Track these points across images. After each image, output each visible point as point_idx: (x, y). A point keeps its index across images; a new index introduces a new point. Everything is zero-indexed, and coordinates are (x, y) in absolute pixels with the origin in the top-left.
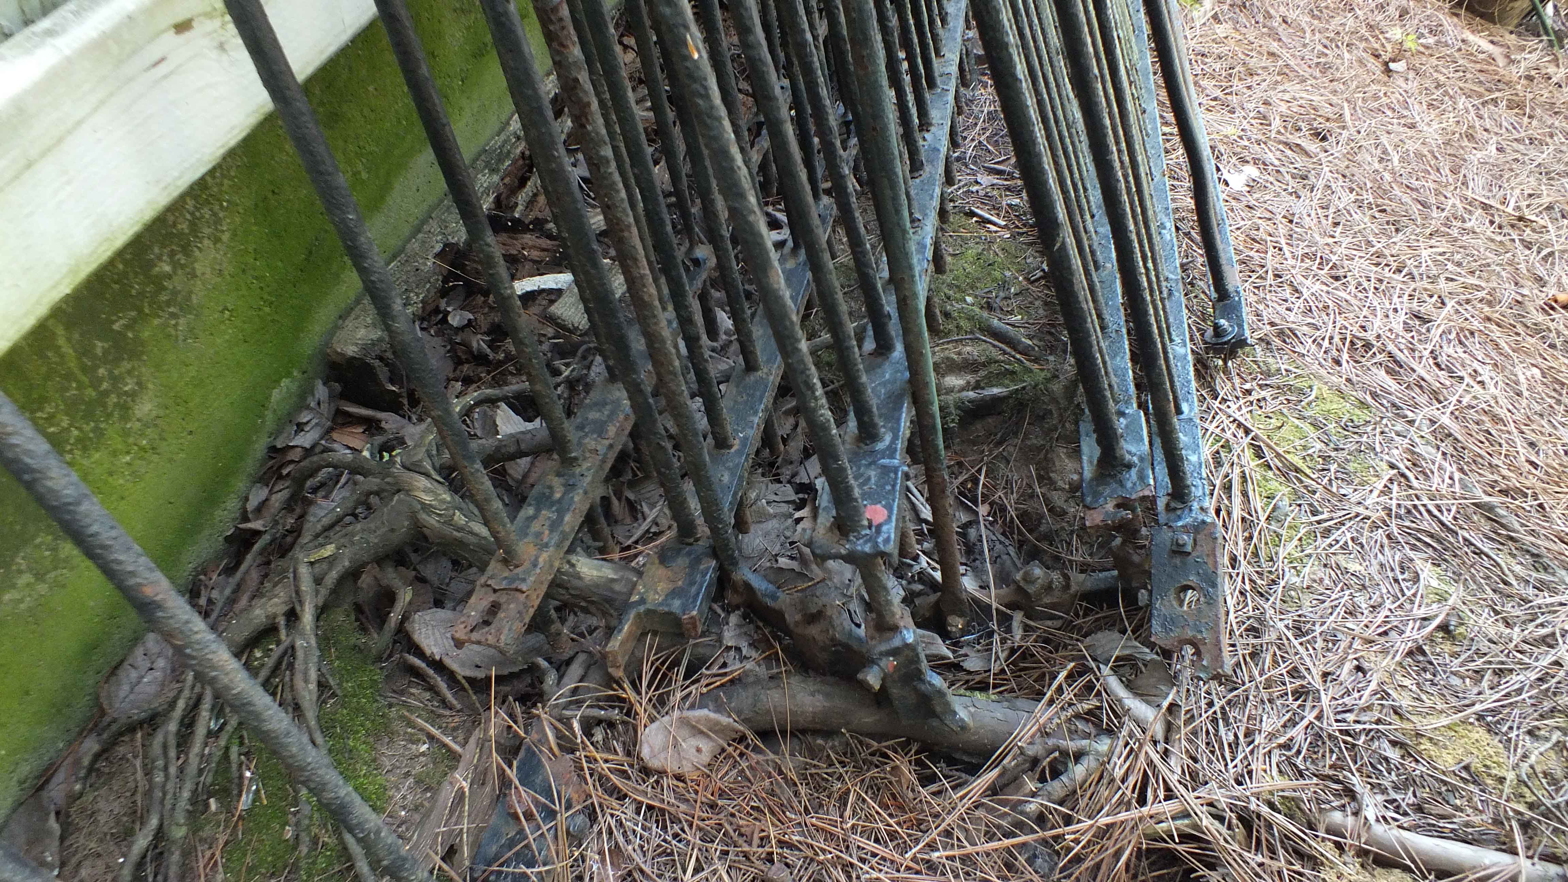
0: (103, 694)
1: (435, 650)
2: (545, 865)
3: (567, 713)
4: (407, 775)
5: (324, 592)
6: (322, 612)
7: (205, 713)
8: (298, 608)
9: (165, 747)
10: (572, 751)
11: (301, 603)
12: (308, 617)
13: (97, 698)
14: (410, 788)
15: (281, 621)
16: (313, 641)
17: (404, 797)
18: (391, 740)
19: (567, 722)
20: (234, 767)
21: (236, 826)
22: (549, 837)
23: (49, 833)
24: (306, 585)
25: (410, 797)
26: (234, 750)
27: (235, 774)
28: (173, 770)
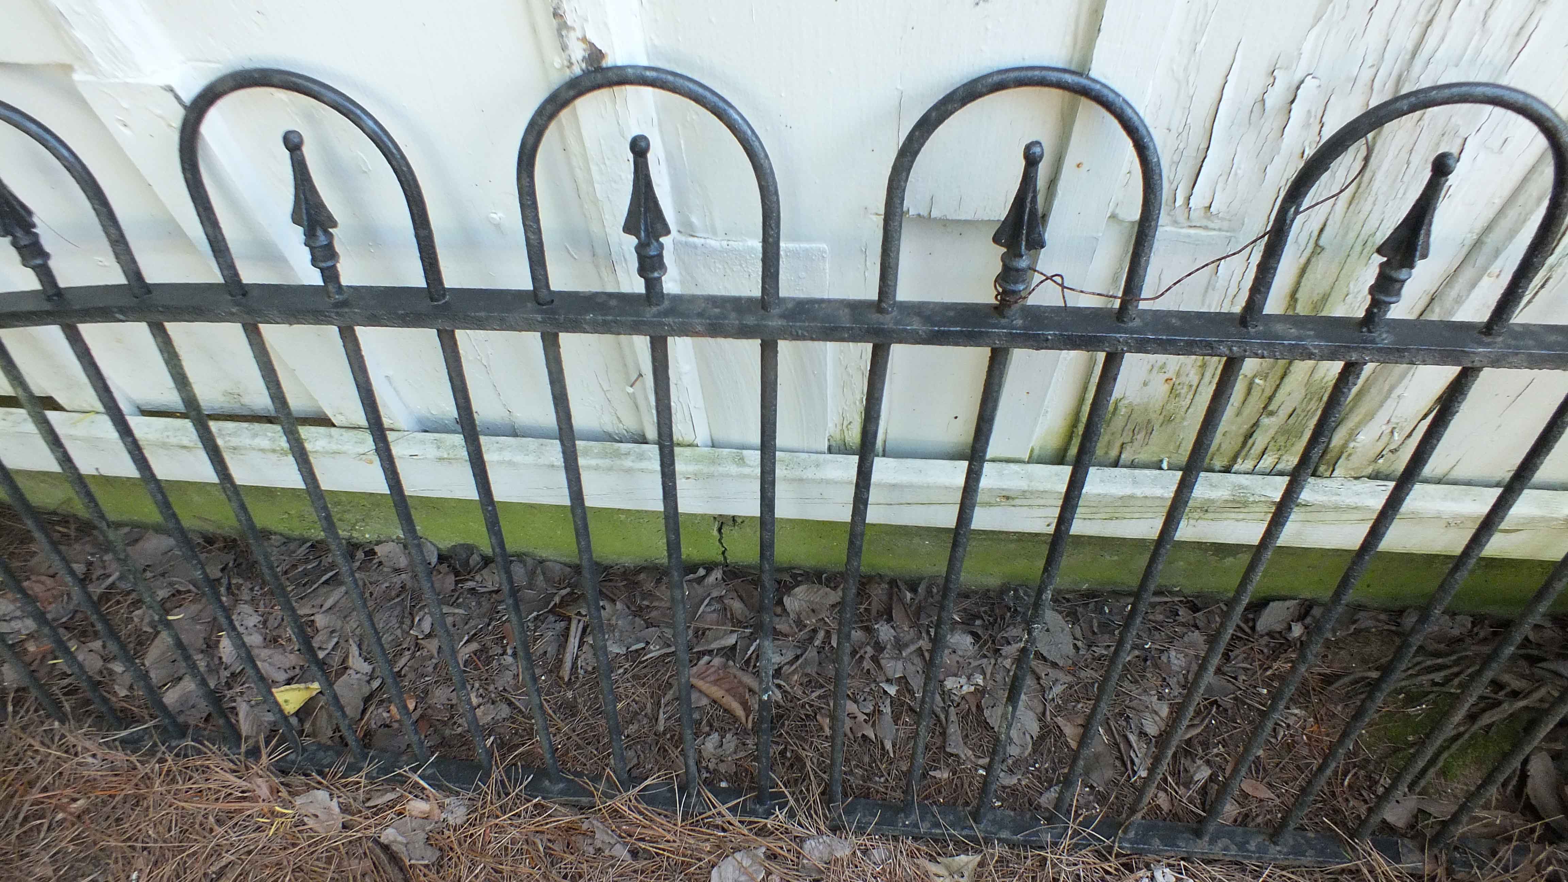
0: (1408, 611)
1: (1532, 770)
2: (1482, 875)
3: (1554, 862)
4: (1466, 785)
5: (1537, 705)
6: (1526, 708)
7: (1443, 674)
8: (1521, 696)
9: (1418, 663)
10: (1538, 872)
11: (1525, 697)
12: (1521, 704)
13: (1407, 608)
14: (1462, 789)
15: (1508, 689)
16: (1510, 712)
17: (1456, 788)
18: (1478, 769)
19: (1550, 863)
20: (1426, 699)
21: (1399, 712)
22: (1495, 873)
23: (1348, 628)
24: (1537, 695)
25: (1458, 791)
26: (1431, 696)
27: (1423, 701)
28: (1410, 672)
